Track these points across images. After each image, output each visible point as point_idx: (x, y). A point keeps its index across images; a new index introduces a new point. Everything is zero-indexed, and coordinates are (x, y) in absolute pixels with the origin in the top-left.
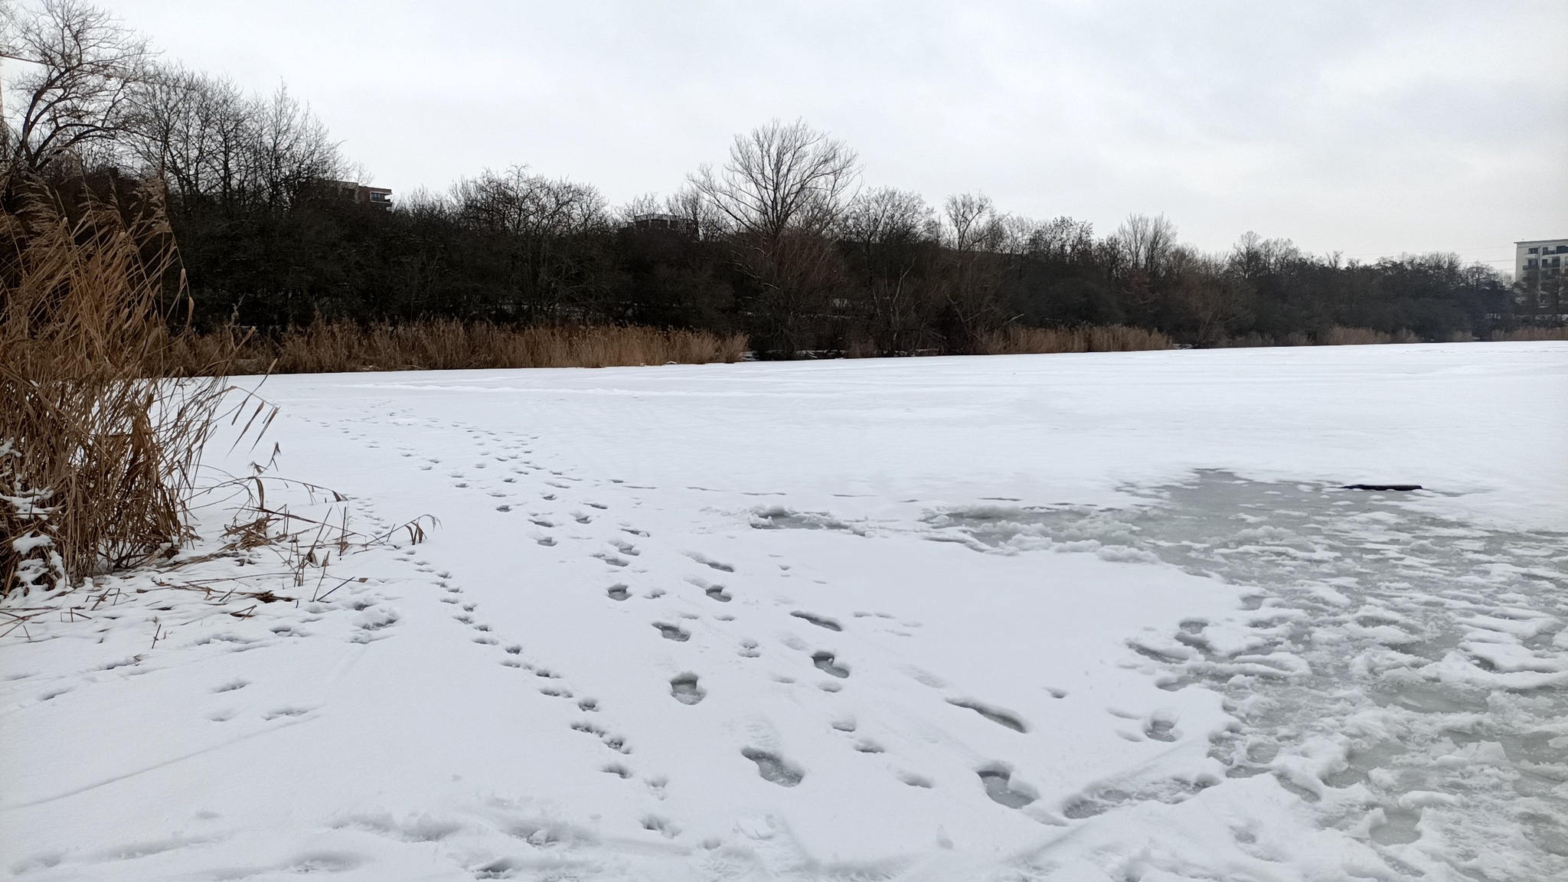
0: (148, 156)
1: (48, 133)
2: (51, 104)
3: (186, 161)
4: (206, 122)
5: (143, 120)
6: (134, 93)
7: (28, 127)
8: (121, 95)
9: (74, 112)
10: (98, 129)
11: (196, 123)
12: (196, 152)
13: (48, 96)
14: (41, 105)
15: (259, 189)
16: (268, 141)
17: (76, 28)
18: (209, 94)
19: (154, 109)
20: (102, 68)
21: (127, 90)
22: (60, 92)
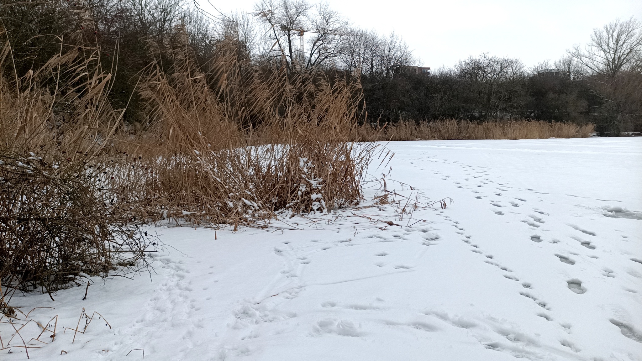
0: (347, 62)
1: (317, 57)
2: (318, 47)
3: (359, 62)
4: (366, 48)
5: (346, 49)
6: (344, 39)
7: (311, 56)
8: (339, 41)
9: (325, 48)
10: (332, 54)
11: (363, 48)
12: (362, 59)
13: (318, 44)
14: (316, 47)
15: (383, 71)
16: (387, 52)
17: (327, 18)
18: (368, 37)
19: (350, 45)
20: (334, 32)
21: (341, 39)
22: (321, 42)
